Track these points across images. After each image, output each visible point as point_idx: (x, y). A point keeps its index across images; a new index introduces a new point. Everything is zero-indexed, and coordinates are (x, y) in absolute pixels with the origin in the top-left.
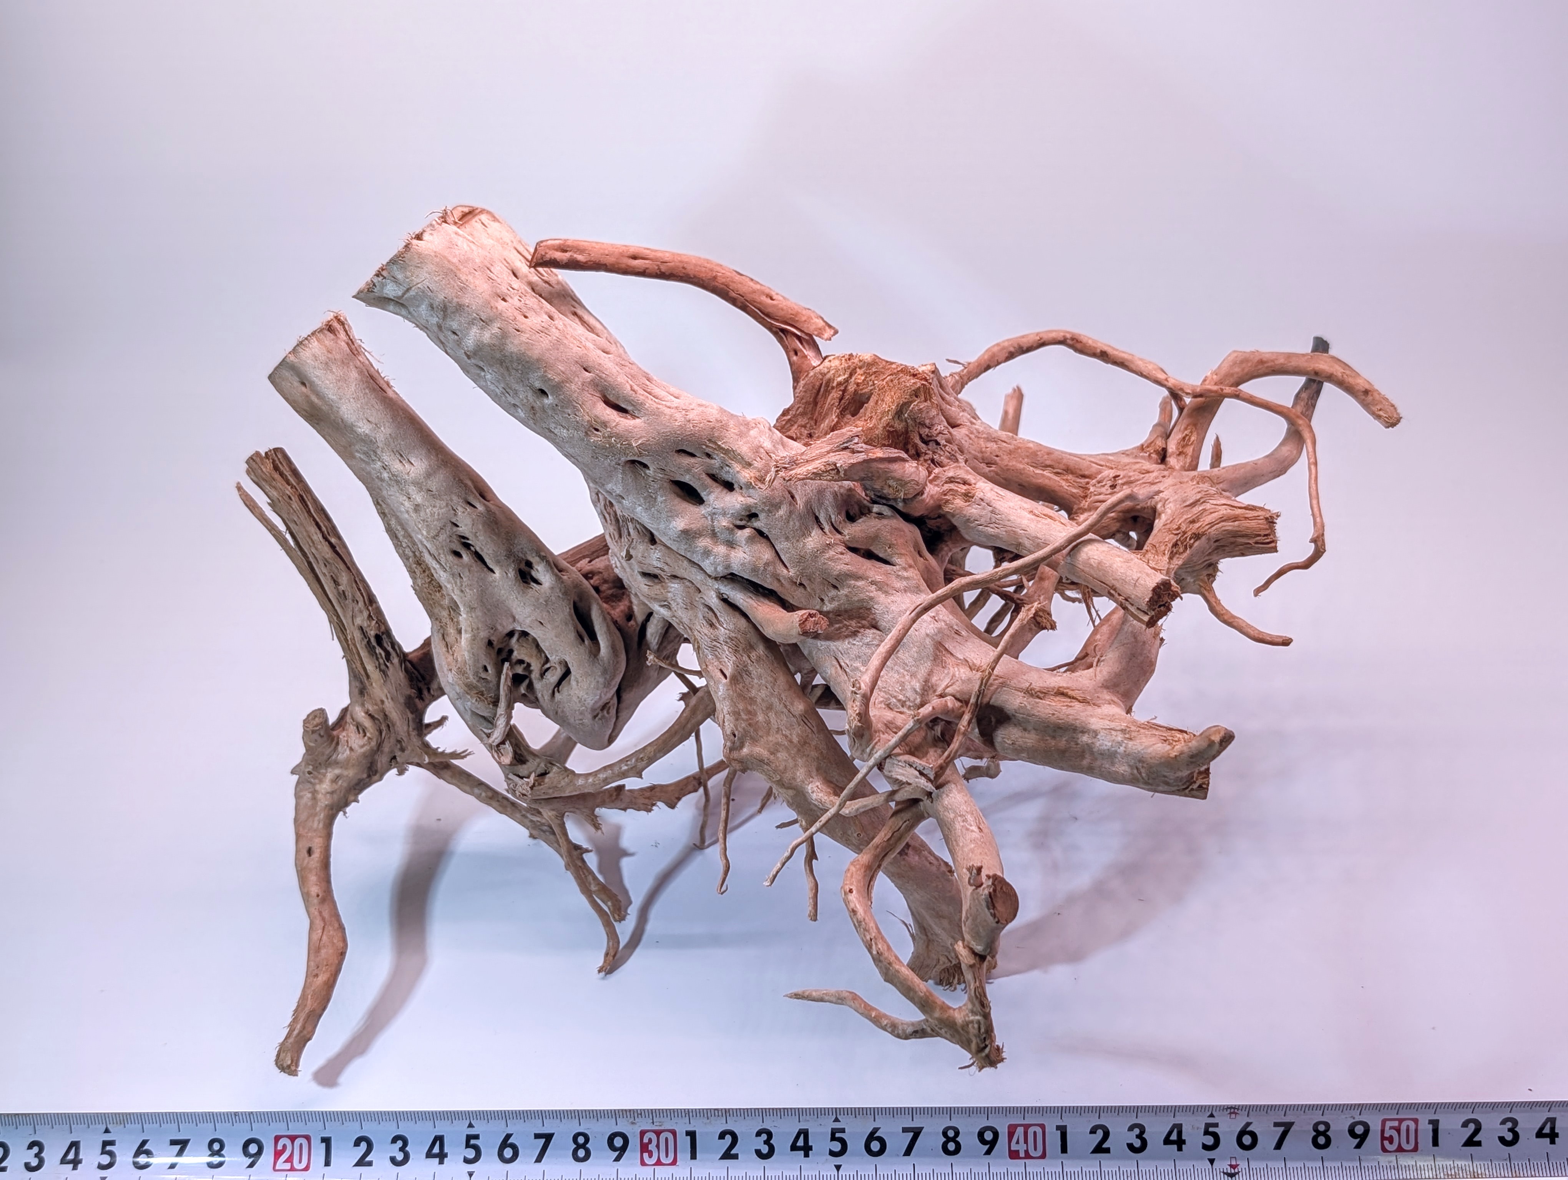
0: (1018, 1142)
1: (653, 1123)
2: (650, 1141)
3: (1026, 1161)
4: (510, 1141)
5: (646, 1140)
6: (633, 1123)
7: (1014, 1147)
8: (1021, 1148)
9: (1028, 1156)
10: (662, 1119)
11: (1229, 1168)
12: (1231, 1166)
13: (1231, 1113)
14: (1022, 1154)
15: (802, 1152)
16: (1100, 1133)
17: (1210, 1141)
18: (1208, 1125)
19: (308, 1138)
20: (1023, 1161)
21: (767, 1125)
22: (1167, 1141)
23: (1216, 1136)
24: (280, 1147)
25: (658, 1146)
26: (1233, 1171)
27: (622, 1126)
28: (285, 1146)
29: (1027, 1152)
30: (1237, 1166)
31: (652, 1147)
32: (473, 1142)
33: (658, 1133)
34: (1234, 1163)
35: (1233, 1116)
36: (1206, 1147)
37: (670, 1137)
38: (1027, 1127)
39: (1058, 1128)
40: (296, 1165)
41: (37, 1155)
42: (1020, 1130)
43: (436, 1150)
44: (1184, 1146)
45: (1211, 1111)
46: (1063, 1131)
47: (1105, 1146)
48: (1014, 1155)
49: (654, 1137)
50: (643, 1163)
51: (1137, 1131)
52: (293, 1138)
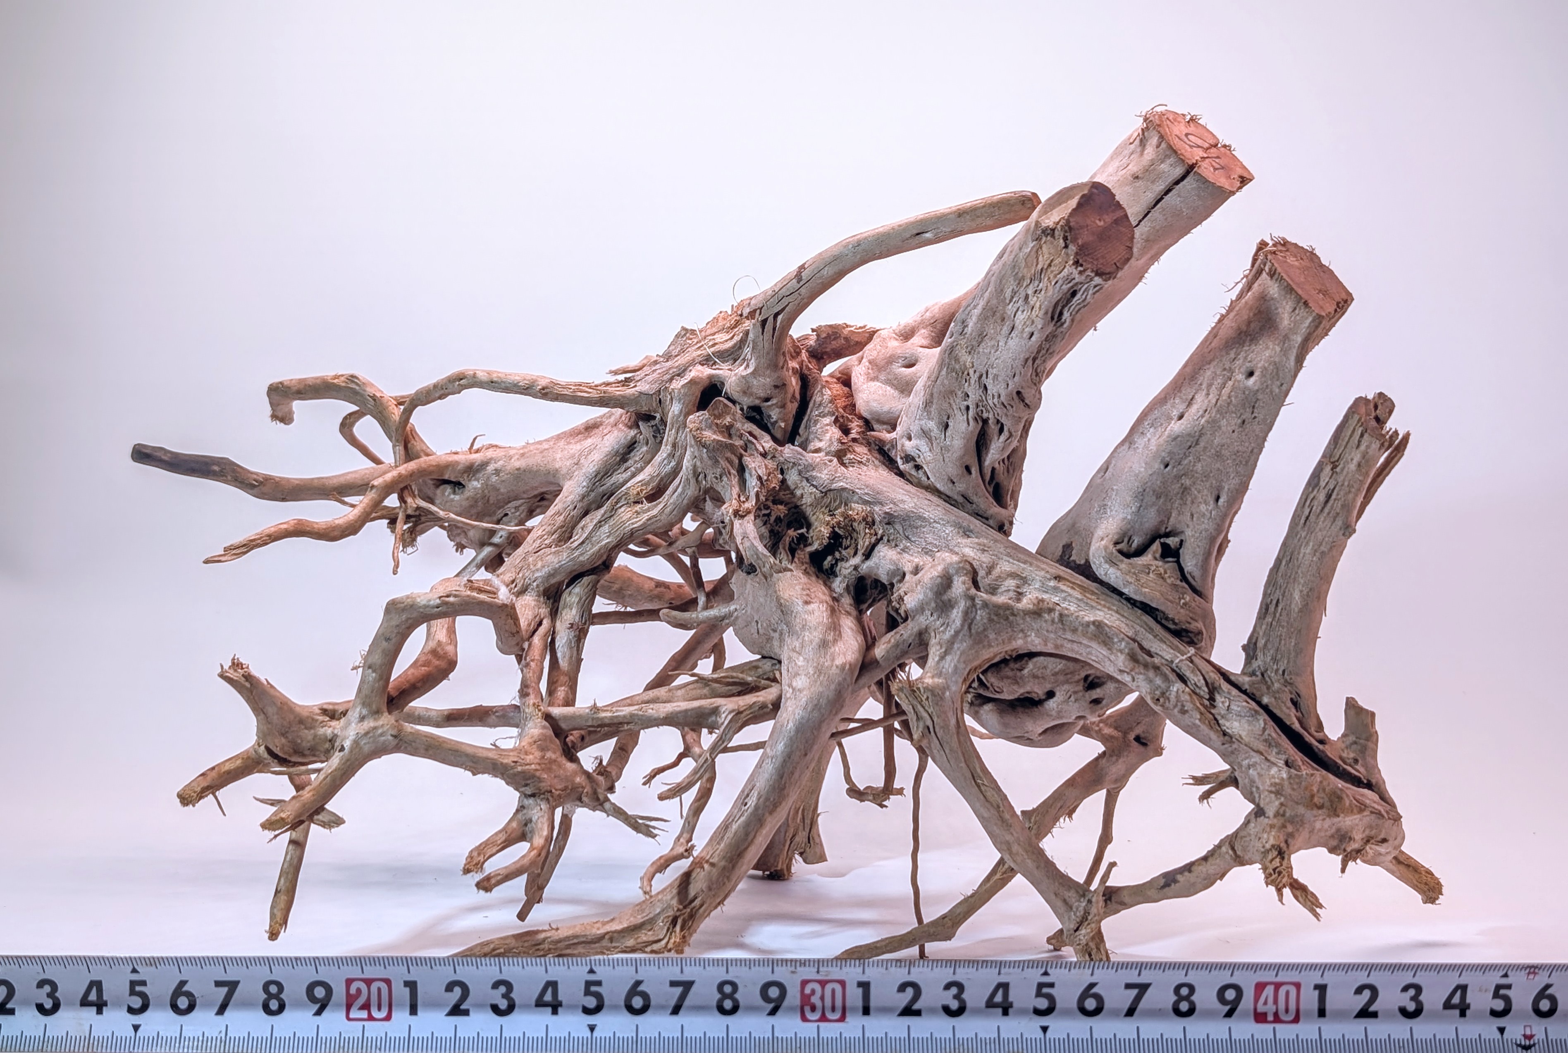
0: (1265, 1003)
1: (818, 972)
2: (813, 992)
3: (1278, 1026)
4: (641, 988)
5: (808, 991)
6: (793, 972)
7: (1261, 1008)
8: (1270, 1008)
9: (1277, 1019)
10: (830, 969)
11: (1523, 1039)
12: (1526, 1037)
13: (1529, 973)
14: (1270, 1018)
15: (1000, 1010)
16: (1367, 994)
17: (1499, 1005)
18: (1498, 987)
19: (387, 982)
20: (1272, 1026)
21: (958, 978)
22: (1448, 1005)
23: (1507, 1000)
24: (353, 991)
25: (822, 998)
26: (1527, 1043)
27: (781, 974)
28: (359, 991)
29: (1276, 1014)
30: (1530, 1037)
31: (815, 1000)
32: (593, 989)
33: (823, 983)
34: (1528, 1032)
35: (1531, 976)
36: (1494, 1013)
37: (838, 988)
38: (1278, 986)
39: (1317, 987)
40: (376, 1014)
41: (49, 995)
42: (1269, 991)
43: (548, 997)
44: (1468, 1012)
45: (1506, 970)
46: (1321, 989)
47: (1372, 1009)
48: (1260, 1018)
49: (817, 987)
50: (804, 1019)
51: (1412, 992)
52: (368, 982)
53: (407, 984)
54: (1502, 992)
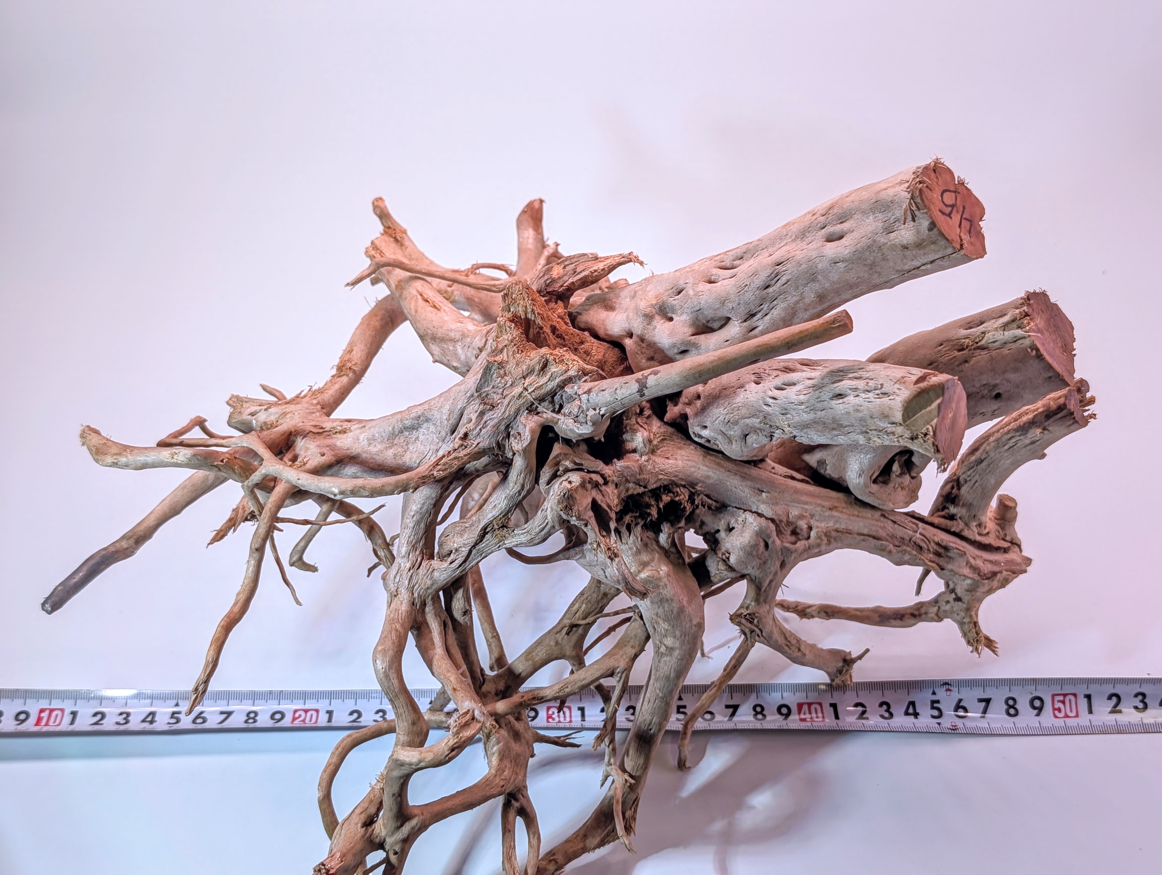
0: (805, 714)
2: (553, 713)
7: (802, 716)
8: (808, 717)
13: (948, 688)
14: (809, 720)
17: (936, 712)
18: (932, 702)
19: (317, 711)
23: (939, 709)
28: (300, 716)
30: (955, 726)
31: (554, 716)
34: (953, 724)
36: (933, 716)
37: (567, 711)
38: (810, 703)
39: (830, 705)
42: (806, 705)
44: (918, 716)
46: (835, 707)
48: (803, 720)
49: (555, 709)
52: (306, 711)
53: (328, 712)
54: (936, 705)
